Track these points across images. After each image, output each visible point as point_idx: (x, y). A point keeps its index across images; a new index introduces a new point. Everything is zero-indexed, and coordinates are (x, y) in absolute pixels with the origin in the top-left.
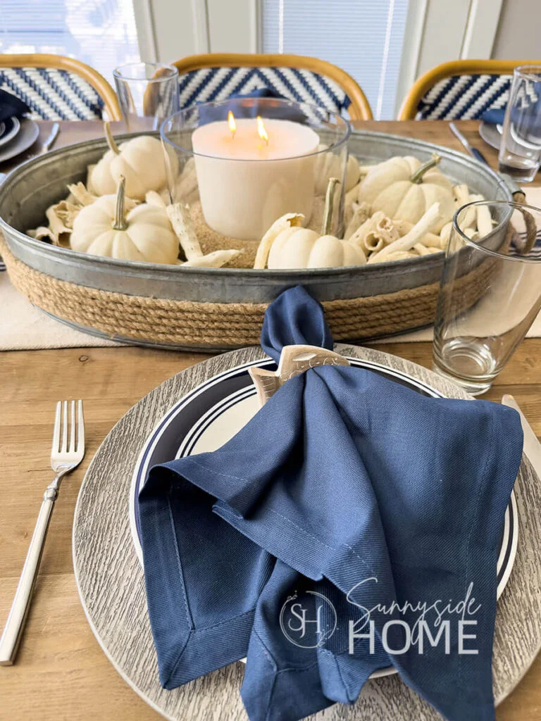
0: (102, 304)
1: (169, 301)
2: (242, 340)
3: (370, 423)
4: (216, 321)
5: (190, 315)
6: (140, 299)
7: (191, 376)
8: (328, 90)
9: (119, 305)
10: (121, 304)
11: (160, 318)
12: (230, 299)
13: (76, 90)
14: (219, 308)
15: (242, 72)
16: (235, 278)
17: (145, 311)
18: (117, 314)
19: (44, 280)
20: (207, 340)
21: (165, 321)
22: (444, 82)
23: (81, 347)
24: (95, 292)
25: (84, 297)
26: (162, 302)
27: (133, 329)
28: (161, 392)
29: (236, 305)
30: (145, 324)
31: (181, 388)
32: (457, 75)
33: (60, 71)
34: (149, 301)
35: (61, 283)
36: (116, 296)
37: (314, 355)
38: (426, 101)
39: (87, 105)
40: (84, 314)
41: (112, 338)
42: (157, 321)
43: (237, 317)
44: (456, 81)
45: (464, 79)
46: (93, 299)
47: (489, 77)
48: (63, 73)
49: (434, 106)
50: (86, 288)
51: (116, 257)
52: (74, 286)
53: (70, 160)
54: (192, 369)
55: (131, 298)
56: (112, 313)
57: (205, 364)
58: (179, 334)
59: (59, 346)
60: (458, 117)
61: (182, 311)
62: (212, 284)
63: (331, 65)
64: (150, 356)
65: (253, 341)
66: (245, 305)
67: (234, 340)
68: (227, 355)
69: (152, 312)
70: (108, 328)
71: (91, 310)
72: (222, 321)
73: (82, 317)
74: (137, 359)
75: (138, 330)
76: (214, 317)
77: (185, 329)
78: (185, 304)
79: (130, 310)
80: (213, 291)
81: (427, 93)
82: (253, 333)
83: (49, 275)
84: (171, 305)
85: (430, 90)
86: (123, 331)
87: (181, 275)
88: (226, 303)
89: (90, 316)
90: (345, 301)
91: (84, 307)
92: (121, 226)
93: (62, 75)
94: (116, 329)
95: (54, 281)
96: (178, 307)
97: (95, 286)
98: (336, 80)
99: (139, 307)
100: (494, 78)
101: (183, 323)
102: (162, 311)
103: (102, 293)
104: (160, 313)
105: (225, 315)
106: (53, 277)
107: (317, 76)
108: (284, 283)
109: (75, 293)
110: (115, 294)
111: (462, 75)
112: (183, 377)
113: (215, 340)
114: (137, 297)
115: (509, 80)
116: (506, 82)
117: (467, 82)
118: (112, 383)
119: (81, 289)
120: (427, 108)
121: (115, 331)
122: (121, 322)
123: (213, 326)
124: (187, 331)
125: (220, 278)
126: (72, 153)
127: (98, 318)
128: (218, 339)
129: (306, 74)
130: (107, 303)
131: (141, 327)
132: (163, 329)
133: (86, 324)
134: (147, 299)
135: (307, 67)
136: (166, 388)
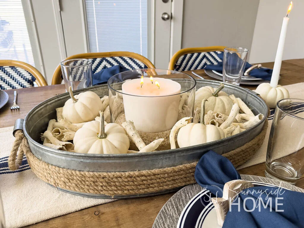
0: (109, 180)
1: (147, 171)
2: (183, 183)
3: (297, 215)
4: (171, 176)
5: (159, 176)
6: (132, 173)
7: (168, 210)
8: (137, 64)
9: (119, 179)
10: (121, 177)
11: (143, 181)
12: (177, 164)
13: (20, 74)
14: (174, 169)
15: (98, 60)
16: (180, 152)
17: (134, 179)
18: (117, 184)
19: (70, 173)
20: (166, 187)
21: (145, 182)
22: (182, 57)
23: (92, 207)
24: (105, 174)
25: (98, 178)
26: (144, 172)
27: (126, 190)
28: (159, 223)
29: (181, 166)
30: (133, 186)
31: (167, 218)
32: (186, 54)
33: (10, 67)
34: (137, 173)
35: (82, 173)
36: (118, 174)
37: (241, 185)
38: (177, 64)
39: (26, 81)
40: (96, 188)
41: (113, 197)
42: (141, 183)
43: (182, 172)
44: (186, 56)
45: (189, 55)
46: (103, 178)
47: (197, 54)
48: (12, 68)
49: (180, 66)
50: (99, 173)
51: (106, 153)
52: (91, 173)
53: (48, 107)
54: (166, 205)
55: (127, 174)
56: (114, 184)
57: (171, 201)
58: (151, 187)
59: (80, 209)
60: (189, 69)
61: (154, 175)
62: (169, 158)
63: (135, 54)
64: (132, 203)
65: (188, 183)
66: (185, 165)
67: (179, 184)
68: (178, 193)
69: (138, 179)
70: (111, 193)
71: (101, 184)
72: (174, 176)
73: (94, 190)
74: (127, 206)
75: (128, 190)
76: (171, 175)
77: (155, 184)
78: (156, 171)
79: (126, 180)
80: (170, 161)
81: (177, 62)
82: (188, 179)
83: (73, 170)
84: (149, 173)
85: (178, 60)
86: (120, 192)
87: (154, 156)
88: (175, 166)
89: (100, 188)
90: (227, 154)
91: (96, 184)
92: (104, 136)
93: (12, 69)
94: (115, 192)
95: (78, 173)
96: (153, 173)
97: (104, 171)
98: (140, 60)
99: (131, 177)
100: (199, 54)
101: (155, 181)
102: (144, 177)
103: (109, 174)
104: (143, 178)
105: (176, 172)
106: (75, 170)
107: (130, 59)
108: (202, 151)
109: (92, 177)
110: (116, 173)
111: (188, 54)
112: (164, 211)
113: (170, 186)
114: (129, 172)
115: (205, 54)
116: (204, 55)
117: (190, 56)
118: (122, 224)
119: (96, 174)
120: (178, 67)
121: (115, 193)
122: (119, 188)
123: (170, 179)
124: (156, 185)
125: (173, 154)
126: (49, 103)
127: (105, 188)
128: (172, 186)
129: (126, 58)
130: (112, 179)
131: (131, 188)
132: (143, 187)
133: (96, 193)
134: (135, 172)
135: (126, 56)
136: (160, 220)
